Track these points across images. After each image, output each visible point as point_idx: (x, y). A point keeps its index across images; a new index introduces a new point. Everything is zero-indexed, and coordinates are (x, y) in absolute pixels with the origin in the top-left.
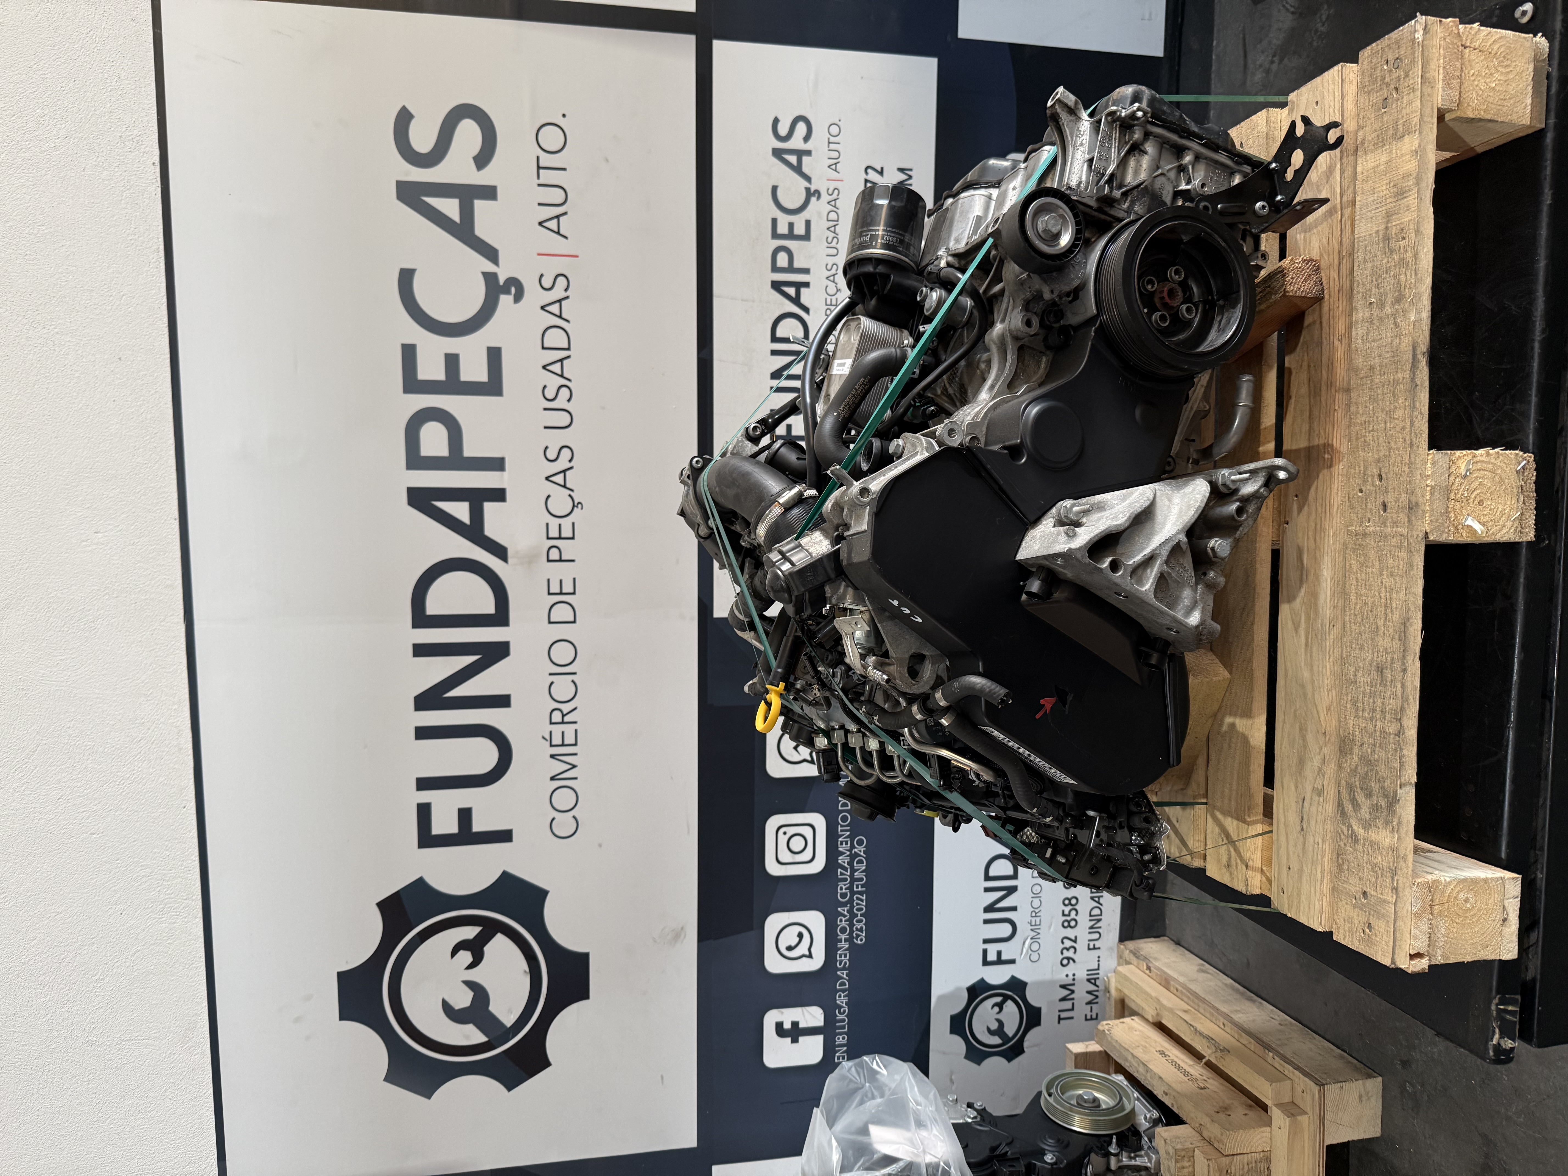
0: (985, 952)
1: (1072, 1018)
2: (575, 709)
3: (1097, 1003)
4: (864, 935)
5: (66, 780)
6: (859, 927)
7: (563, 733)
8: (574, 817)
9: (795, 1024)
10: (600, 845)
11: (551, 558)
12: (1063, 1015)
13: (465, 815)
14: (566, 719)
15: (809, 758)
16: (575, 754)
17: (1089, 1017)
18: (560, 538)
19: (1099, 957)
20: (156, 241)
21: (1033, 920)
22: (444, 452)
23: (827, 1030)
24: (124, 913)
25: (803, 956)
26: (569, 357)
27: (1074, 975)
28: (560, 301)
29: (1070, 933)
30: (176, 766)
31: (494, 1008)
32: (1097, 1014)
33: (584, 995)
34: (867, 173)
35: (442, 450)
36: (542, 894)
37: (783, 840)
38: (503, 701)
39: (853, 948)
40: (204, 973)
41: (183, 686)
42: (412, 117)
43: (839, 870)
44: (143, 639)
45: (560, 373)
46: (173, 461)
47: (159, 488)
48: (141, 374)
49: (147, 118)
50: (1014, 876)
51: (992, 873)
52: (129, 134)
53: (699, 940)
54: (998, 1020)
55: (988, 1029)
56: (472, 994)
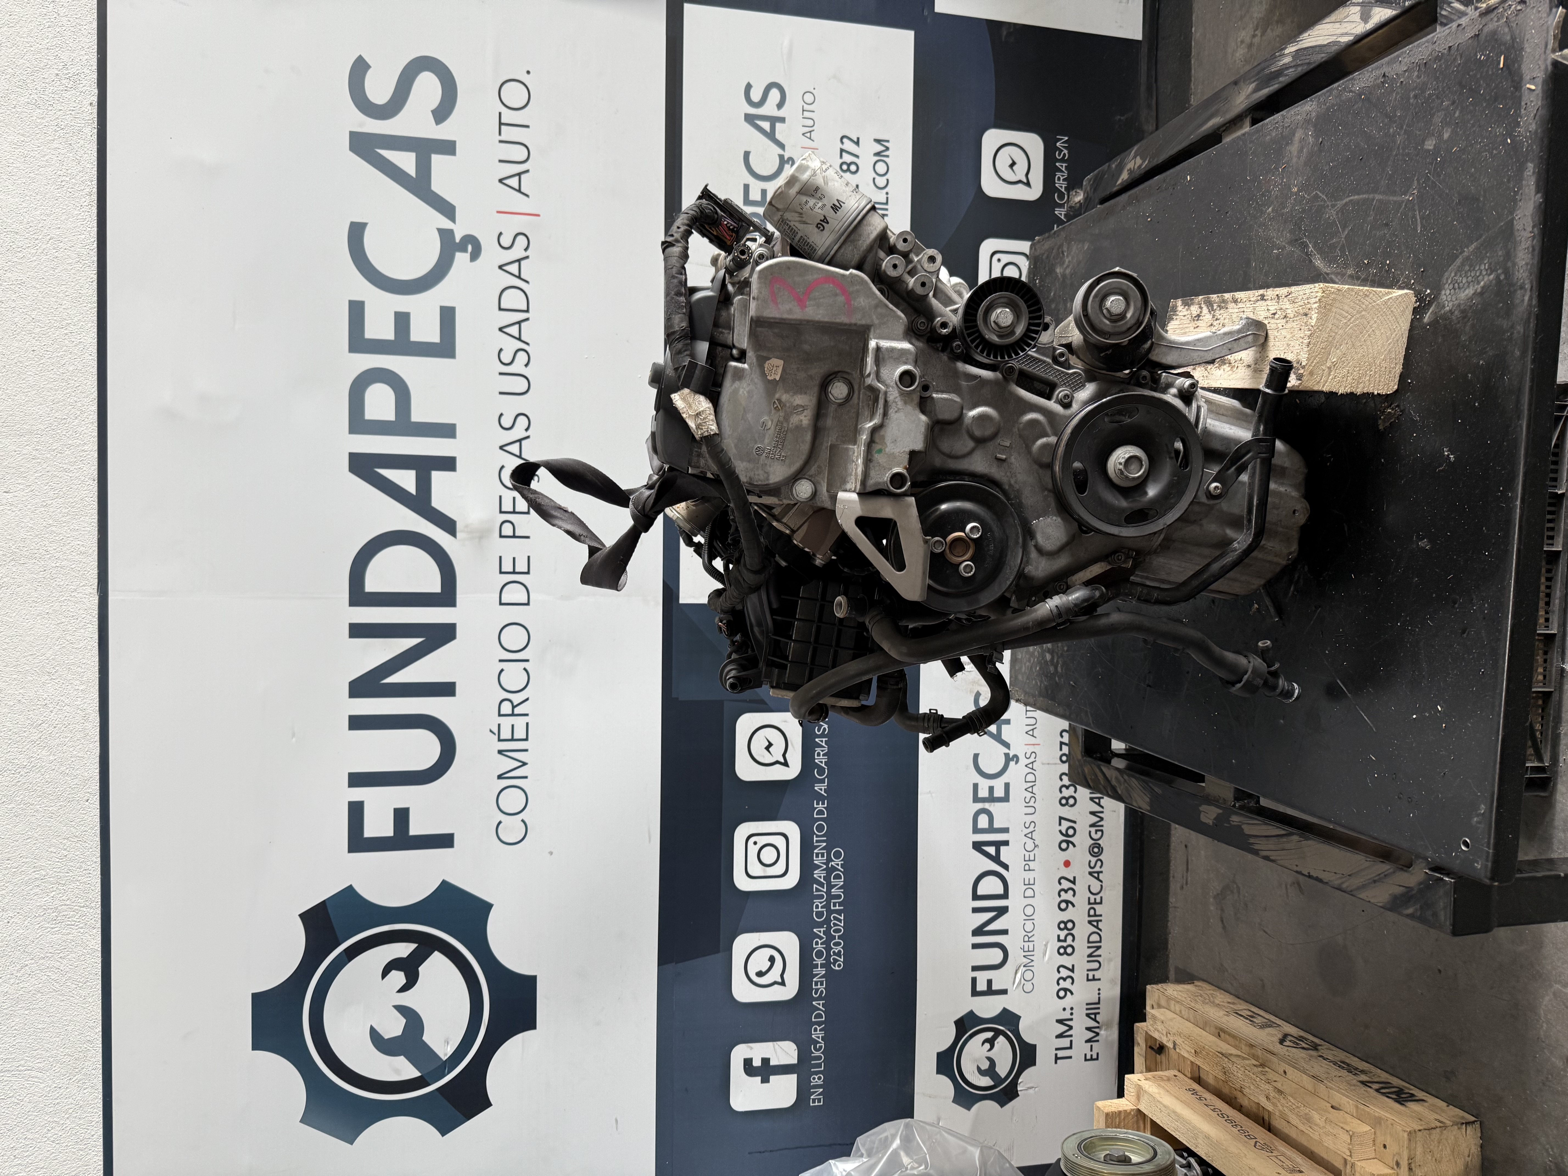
0: (974, 980)
1: (1070, 1057)
2: (527, 699)
3: (1098, 1041)
4: (842, 960)
6: (836, 951)
7: (513, 726)
8: (523, 821)
9: (765, 1061)
10: (551, 853)
11: (503, 534)
12: (1061, 1054)
13: (401, 816)
14: (517, 711)
15: (783, 761)
16: (526, 750)
17: (1088, 1057)
18: (514, 512)
19: (1099, 990)
20: (90, 184)
21: (1026, 944)
23: (801, 1069)
25: (775, 983)
26: (527, 319)
27: (1072, 1009)
28: (519, 261)
29: (1067, 961)
30: (79, 755)
31: (428, 1037)
32: (1098, 1054)
33: (531, 1024)
34: (842, 143)
35: (389, 415)
36: (487, 907)
37: (753, 850)
38: (447, 689)
39: (830, 975)
40: (100, 992)
41: (93, 664)
42: (369, 67)
43: (815, 886)
44: (51, 611)
45: (517, 336)
46: (94, 417)
47: (78, 446)
48: (64, 323)
49: (87, 57)
50: (1005, 896)
51: (980, 891)
52: (67, 72)
53: (660, 964)
54: (989, 1059)
55: (979, 1068)
56: (405, 1021)
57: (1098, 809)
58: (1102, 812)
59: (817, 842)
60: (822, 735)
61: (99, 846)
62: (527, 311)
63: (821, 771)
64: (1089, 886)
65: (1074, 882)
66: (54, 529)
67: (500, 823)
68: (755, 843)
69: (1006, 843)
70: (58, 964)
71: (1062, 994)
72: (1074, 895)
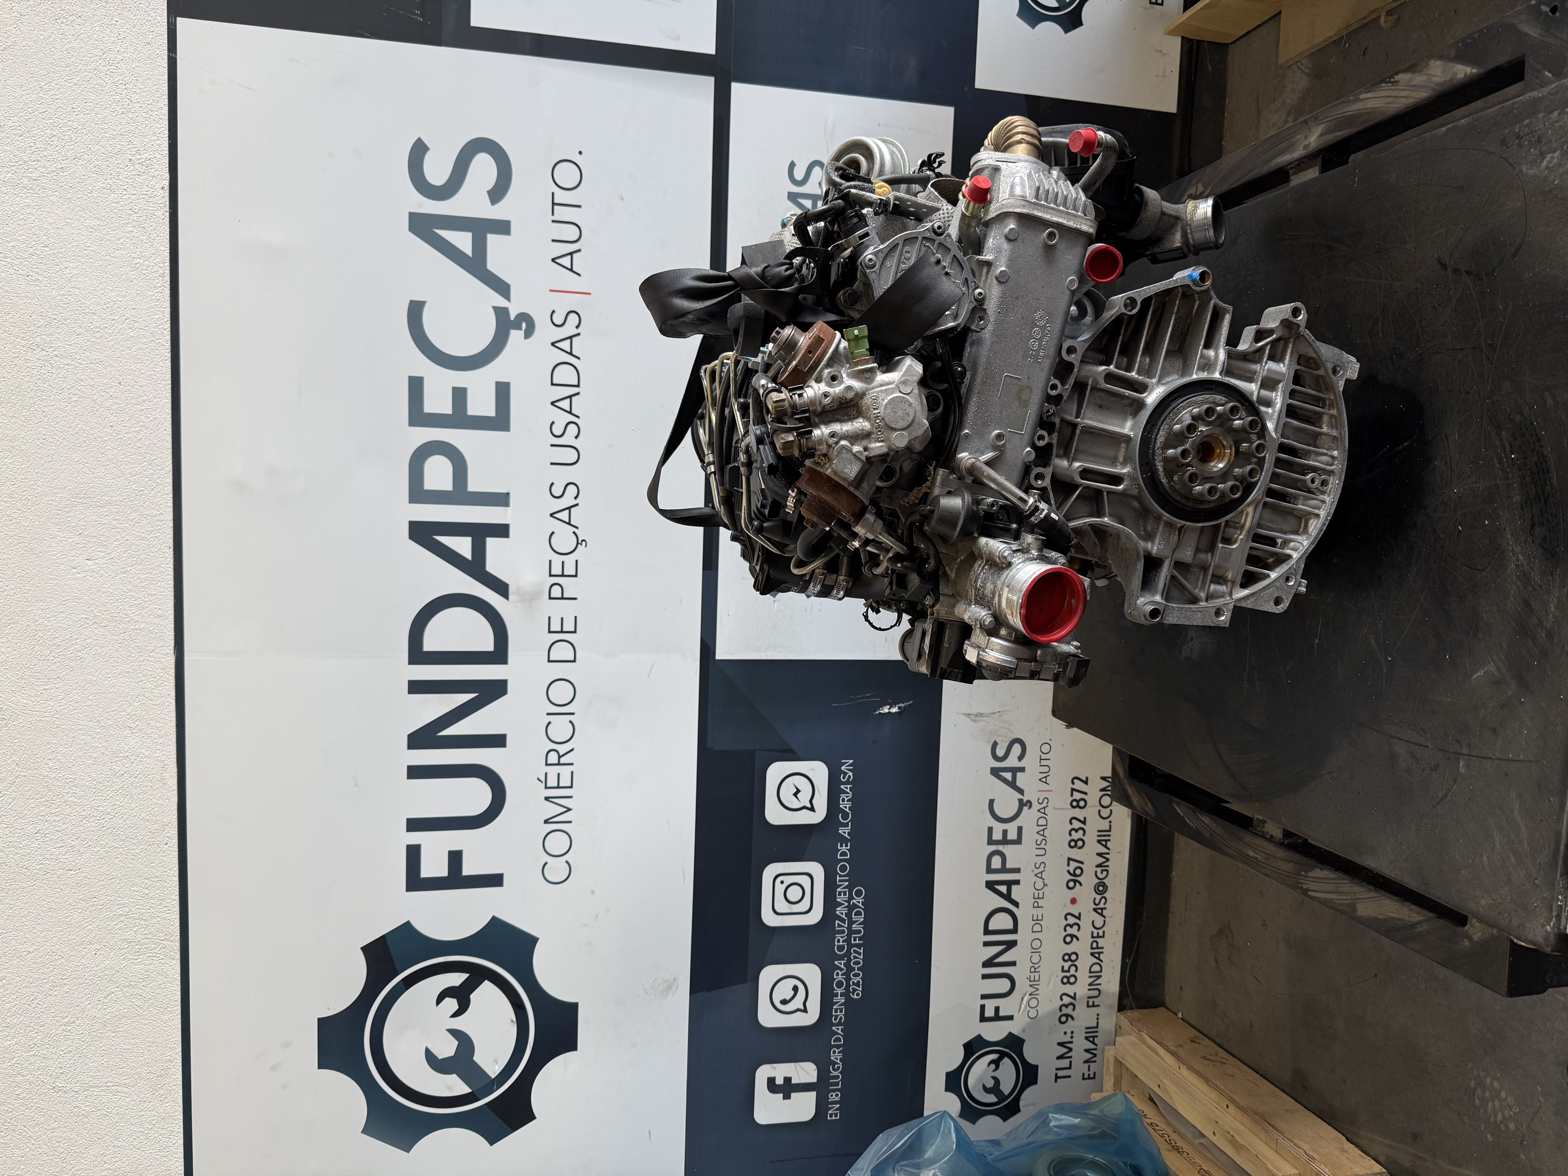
0: (983, 1008)
1: (1069, 1077)
2: (572, 750)
3: (1095, 1061)
4: (860, 989)
5: (44, 814)
6: (856, 981)
7: (559, 774)
8: (567, 862)
9: (788, 1080)
10: (593, 892)
11: (552, 596)
12: (1060, 1073)
13: (455, 858)
14: (563, 760)
15: (809, 806)
16: (571, 797)
17: (1086, 1076)
18: (563, 575)
19: (1098, 1015)
20: (162, 265)
21: (1032, 975)
22: (448, 486)
23: (820, 1087)
24: (98, 954)
25: (798, 1010)
26: (578, 394)
27: (1072, 1032)
28: (571, 338)
29: (1070, 989)
30: (159, 802)
31: (478, 1058)
32: (1095, 1073)
33: (572, 1046)
35: (447, 485)
36: (533, 941)
37: (780, 889)
38: (498, 741)
39: (849, 1002)
40: (180, 1017)
41: (170, 719)
42: (426, 149)
43: (837, 922)
44: (131, 670)
45: (569, 410)
46: (170, 488)
47: (155, 516)
48: (140, 399)
49: (158, 142)
50: (1014, 931)
51: (991, 927)
52: (139, 157)
53: (693, 991)
54: (994, 1078)
55: (984, 1087)
56: (457, 1043)
57: (1105, 850)
58: (1108, 854)
59: (840, 881)
60: (847, 783)
61: (178, 886)
62: (578, 386)
63: (845, 816)
64: (1093, 922)
65: (1079, 918)
66: (133, 593)
67: (546, 864)
68: (782, 882)
69: (1017, 882)
70: (142, 991)
71: (1063, 1019)
72: (1079, 930)
